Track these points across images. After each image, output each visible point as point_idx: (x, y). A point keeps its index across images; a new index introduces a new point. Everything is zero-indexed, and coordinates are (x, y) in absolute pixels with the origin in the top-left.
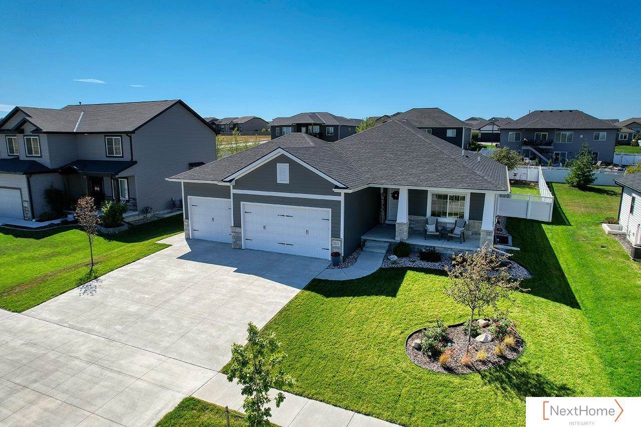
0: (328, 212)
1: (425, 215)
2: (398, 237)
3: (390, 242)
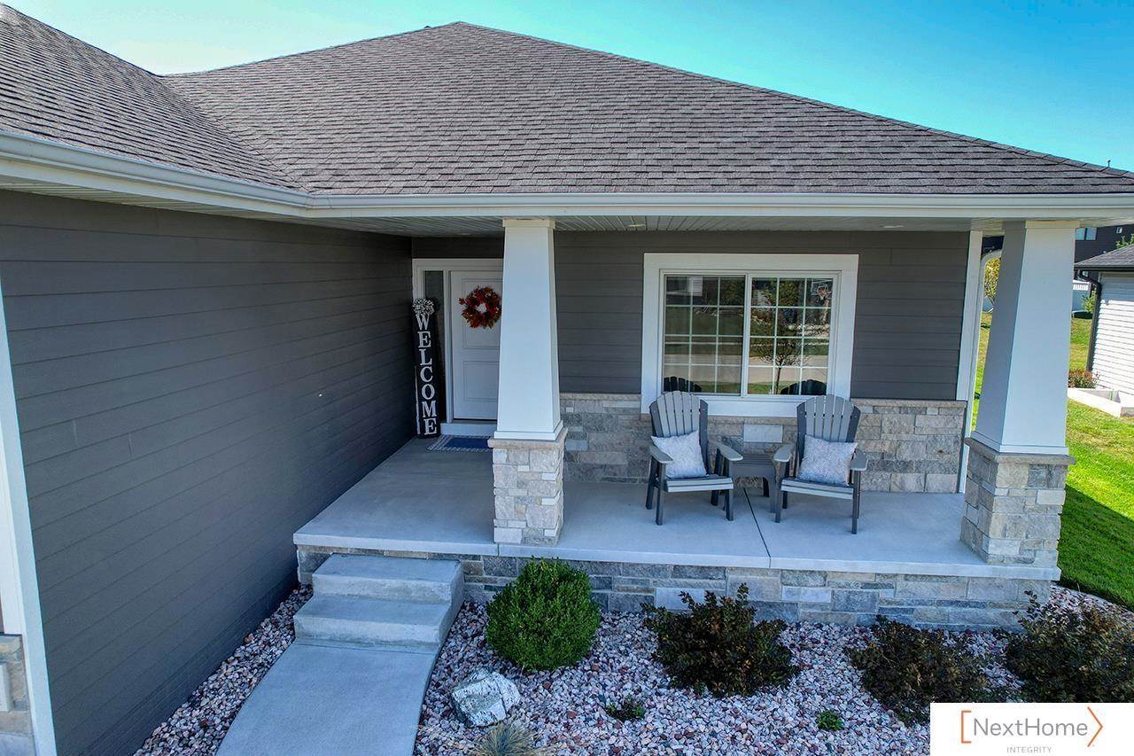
1: (635, 389)
2: (511, 524)
3: (466, 557)
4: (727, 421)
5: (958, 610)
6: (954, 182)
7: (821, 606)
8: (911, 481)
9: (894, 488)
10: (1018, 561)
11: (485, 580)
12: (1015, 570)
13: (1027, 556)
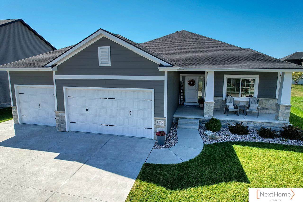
0: (150, 93)
1: (222, 96)
2: (207, 114)
3: (199, 119)
4: (237, 101)
5: (274, 128)
6: (273, 67)
7: (253, 127)
8: (268, 112)
9: (265, 113)
10: (283, 121)
11: (202, 122)
12: (282, 122)
13: (285, 120)
